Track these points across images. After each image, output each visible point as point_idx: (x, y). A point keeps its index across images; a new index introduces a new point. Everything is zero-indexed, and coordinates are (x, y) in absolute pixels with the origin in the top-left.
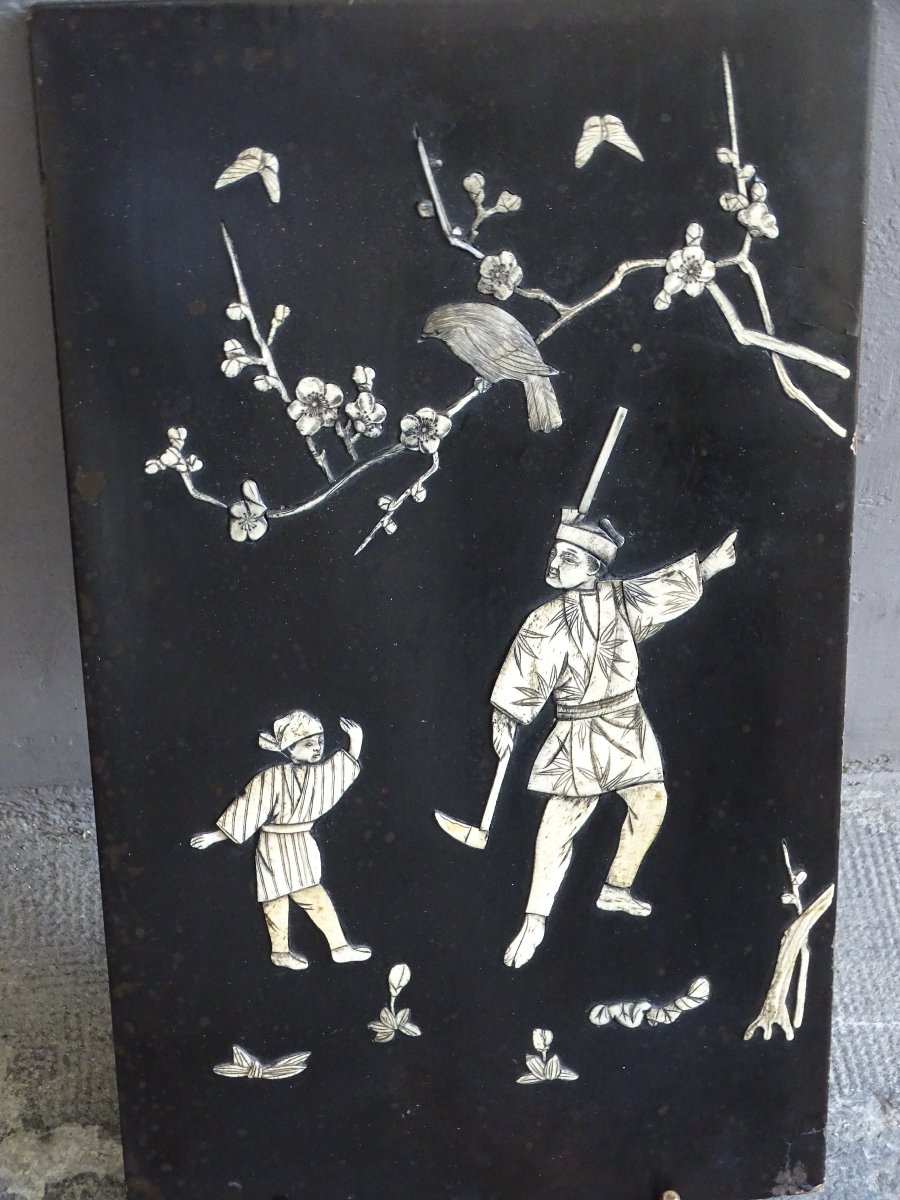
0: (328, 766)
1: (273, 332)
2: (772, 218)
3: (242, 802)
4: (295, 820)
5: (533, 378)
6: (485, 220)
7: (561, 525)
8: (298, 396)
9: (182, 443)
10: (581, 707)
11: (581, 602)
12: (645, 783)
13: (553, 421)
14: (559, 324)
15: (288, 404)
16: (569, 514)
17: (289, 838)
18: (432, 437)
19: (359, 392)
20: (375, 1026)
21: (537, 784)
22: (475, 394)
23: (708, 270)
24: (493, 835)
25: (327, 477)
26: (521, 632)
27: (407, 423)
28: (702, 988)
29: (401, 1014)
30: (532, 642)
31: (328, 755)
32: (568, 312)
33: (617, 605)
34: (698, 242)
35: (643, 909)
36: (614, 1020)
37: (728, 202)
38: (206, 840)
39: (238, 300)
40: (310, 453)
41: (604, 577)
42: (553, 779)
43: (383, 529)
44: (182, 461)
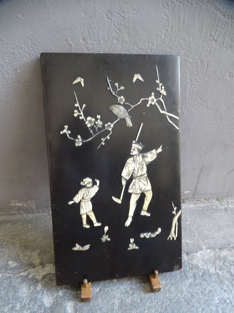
0: (93, 188)
1: (83, 109)
2: (165, 92)
3: (77, 195)
4: (87, 198)
5: (127, 118)
6: (118, 91)
7: (133, 144)
8: (87, 120)
9: (67, 128)
10: (137, 177)
11: (136, 157)
12: (148, 191)
13: (131, 125)
14: (131, 109)
15: (85, 122)
16: (134, 142)
17: (86, 202)
18: (110, 128)
19: (98, 120)
20: (102, 239)
21: (130, 191)
22: (117, 120)
23: (155, 100)
24: (122, 201)
25: (92, 135)
26: (126, 163)
27: (106, 125)
28: (160, 230)
29: (107, 236)
30: (128, 165)
31: (93, 186)
32: (133, 107)
33: (143, 158)
34: (153, 95)
35: (149, 215)
36: (145, 237)
37: (158, 89)
38: (71, 203)
39: (77, 103)
40: (89, 130)
41: (140, 153)
42: (132, 190)
43: (102, 144)
44: (67, 131)
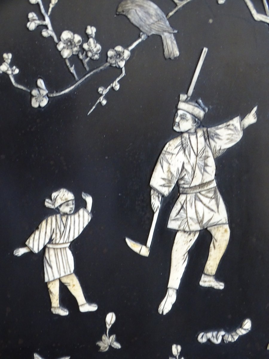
0: (77, 215)
1: (50, 10)
3: (37, 233)
4: (61, 241)
5: (166, 34)
7: (180, 103)
8: (62, 39)
9: (9, 61)
10: (190, 188)
11: (189, 138)
12: (220, 224)
13: (175, 53)
14: (176, 9)
15: (57, 44)
16: (183, 97)
17: (59, 251)
18: (121, 60)
19: (88, 38)
20: (100, 344)
21: (172, 225)
22: (140, 40)
24: (152, 249)
25: (75, 78)
26: (163, 152)
27: (110, 53)
28: (248, 324)
29: (111, 337)
30: (168, 157)
31: (77, 210)
32: (181, 4)
33: (205, 140)
35: (220, 286)
36: (209, 340)
38: (21, 252)
40: (67, 67)
41: (199, 127)
42: (179, 223)
43: (100, 103)
44: (10, 69)
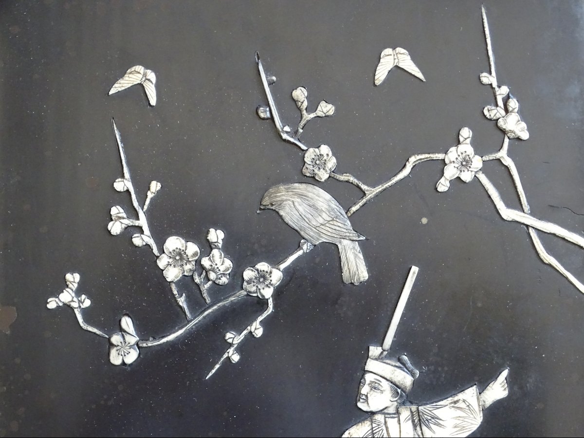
1: (148, 202)
2: (524, 125)
5: (346, 242)
6: (308, 121)
7: (369, 359)
8: (165, 251)
9: (76, 285)
11: (386, 422)
13: (361, 275)
14: (364, 200)
15: (158, 257)
16: (375, 351)
18: (267, 285)
19: (212, 249)
22: (300, 253)
23: (477, 162)
25: (186, 316)
27: (248, 274)
32: (371, 192)
33: (415, 426)
34: (468, 141)
37: (491, 112)
39: (123, 176)
40: (174, 295)
41: (403, 404)
43: (228, 358)
44: (75, 299)
